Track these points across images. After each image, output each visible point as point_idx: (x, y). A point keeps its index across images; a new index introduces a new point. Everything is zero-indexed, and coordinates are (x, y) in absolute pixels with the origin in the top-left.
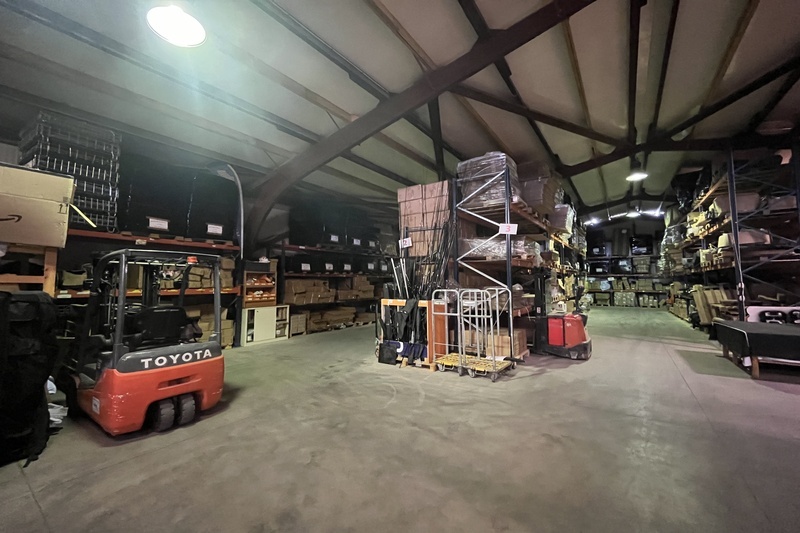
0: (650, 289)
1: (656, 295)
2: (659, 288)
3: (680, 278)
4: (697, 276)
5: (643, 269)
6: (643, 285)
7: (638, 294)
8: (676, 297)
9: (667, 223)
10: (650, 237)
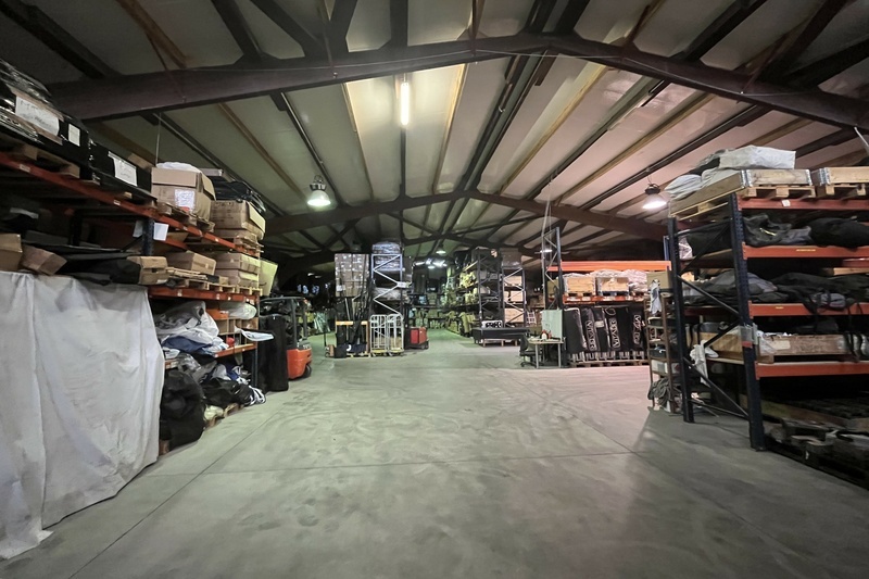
0: (436, 316)
1: (439, 320)
2: (441, 316)
3: (454, 308)
4: (462, 308)
5: (432, 303)
6: (432, 314)
7: (430, 320)
8: (451, 320)
9: (449, 274)
10: (436, 280)
